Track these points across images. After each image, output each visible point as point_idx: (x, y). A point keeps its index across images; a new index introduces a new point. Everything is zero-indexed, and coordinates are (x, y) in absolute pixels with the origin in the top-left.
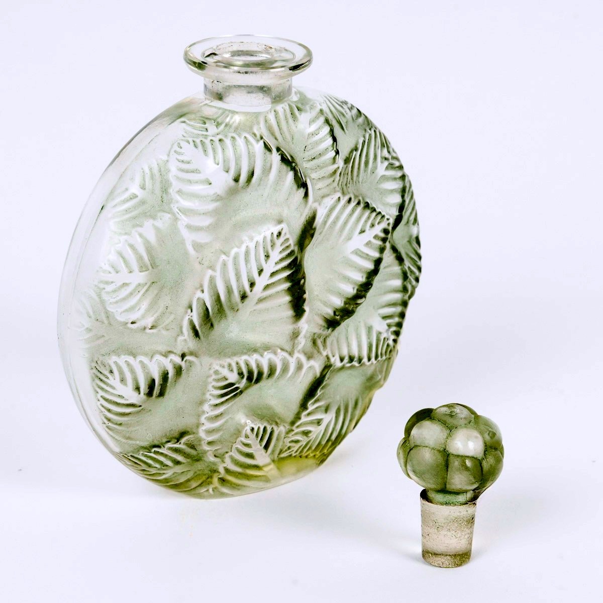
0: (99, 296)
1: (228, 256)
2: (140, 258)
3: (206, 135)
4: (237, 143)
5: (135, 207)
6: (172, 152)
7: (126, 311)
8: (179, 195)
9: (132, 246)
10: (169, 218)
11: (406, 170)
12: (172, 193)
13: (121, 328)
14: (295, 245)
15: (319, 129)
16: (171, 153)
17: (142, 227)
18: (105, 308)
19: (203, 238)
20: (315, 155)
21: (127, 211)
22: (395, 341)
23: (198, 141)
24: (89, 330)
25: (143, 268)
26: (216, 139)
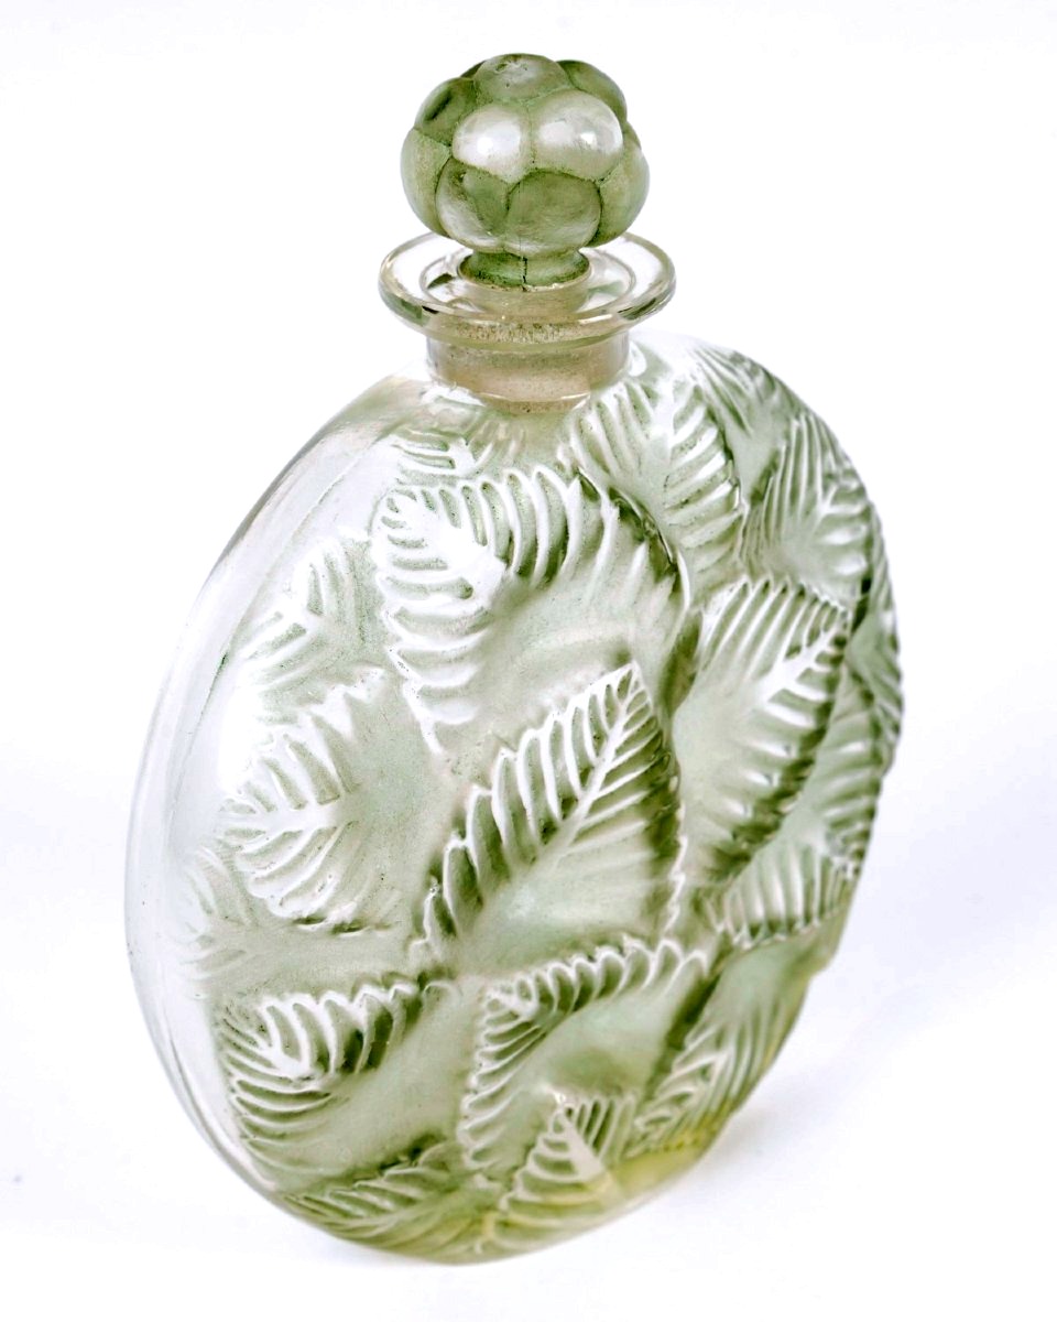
0: (230, 865)
1: (515, 751)
2: (318, 773)
3: (453, 477)
4: (522, 491)
5: (300, 657)
6: (377, 522)
7: (295, 894)
8: (400, 622)
9: (300, 749)
10: (382, 678)
11: (873, 495)
12: (384, 619)
13: (282, 931)
14: (656, 705)
15: (697, 434)
16: (375, 527)
17: (322, 703)
18: (244, 891)
19: (458, 715)
20: (688, 495)
21: (283, 667)
22: (857, 871)
23: (434, 492)
24: (206, 940)
25: (328, 792)
26: (476, 486)
